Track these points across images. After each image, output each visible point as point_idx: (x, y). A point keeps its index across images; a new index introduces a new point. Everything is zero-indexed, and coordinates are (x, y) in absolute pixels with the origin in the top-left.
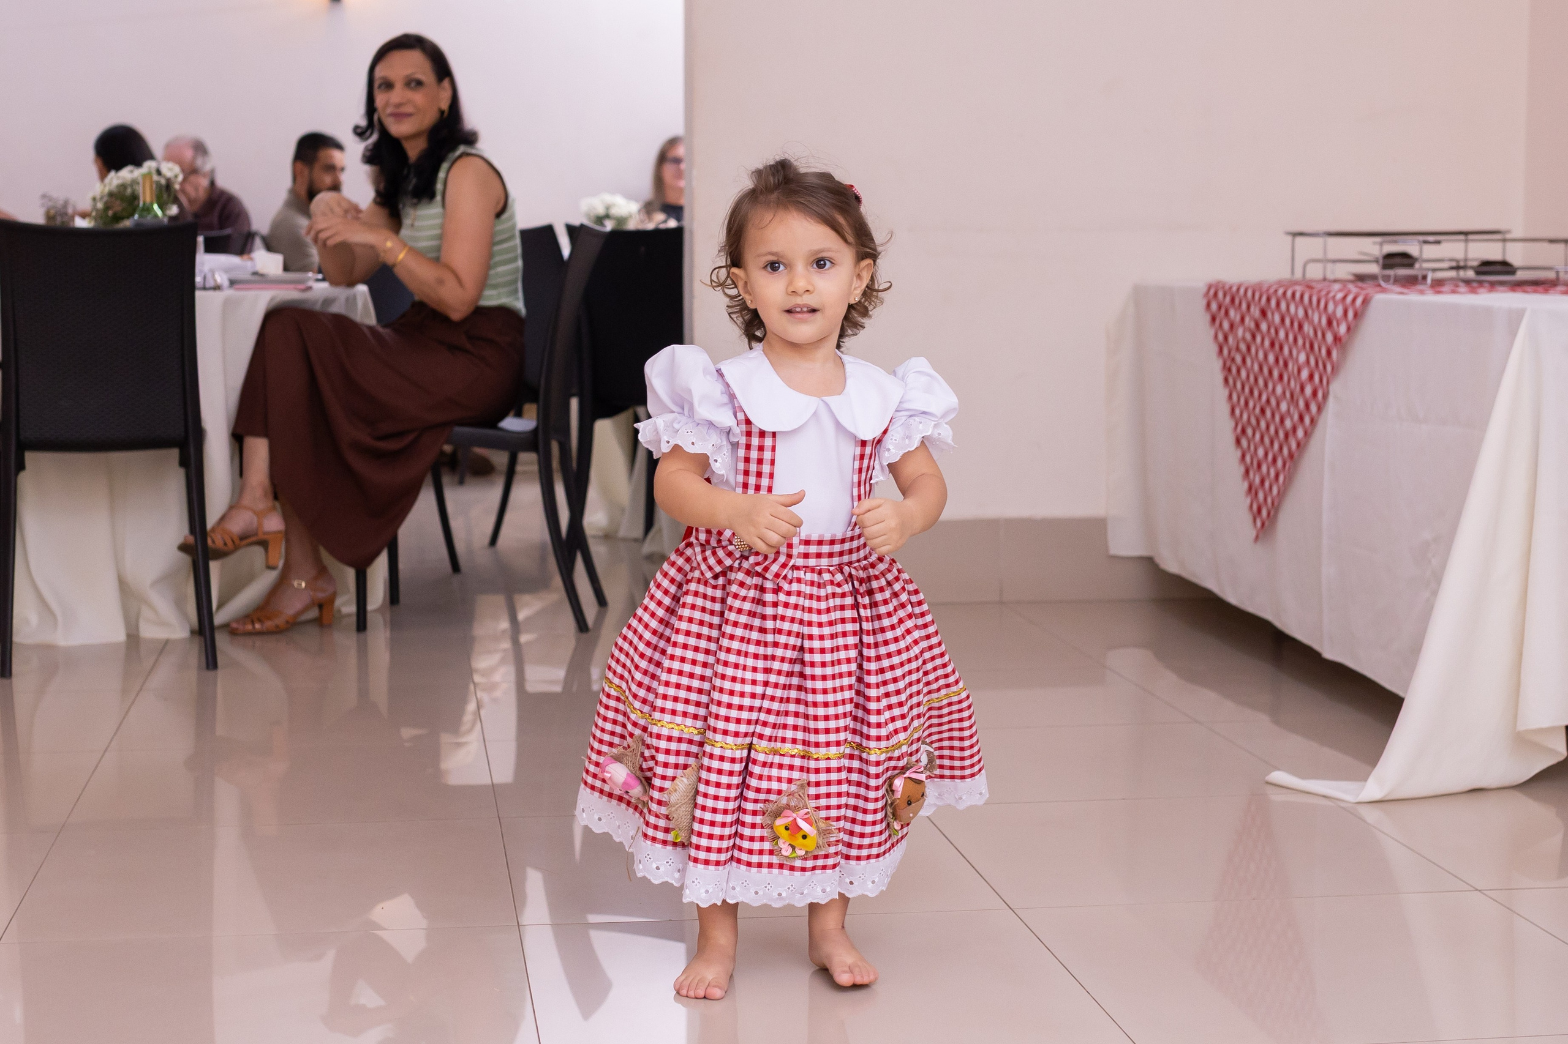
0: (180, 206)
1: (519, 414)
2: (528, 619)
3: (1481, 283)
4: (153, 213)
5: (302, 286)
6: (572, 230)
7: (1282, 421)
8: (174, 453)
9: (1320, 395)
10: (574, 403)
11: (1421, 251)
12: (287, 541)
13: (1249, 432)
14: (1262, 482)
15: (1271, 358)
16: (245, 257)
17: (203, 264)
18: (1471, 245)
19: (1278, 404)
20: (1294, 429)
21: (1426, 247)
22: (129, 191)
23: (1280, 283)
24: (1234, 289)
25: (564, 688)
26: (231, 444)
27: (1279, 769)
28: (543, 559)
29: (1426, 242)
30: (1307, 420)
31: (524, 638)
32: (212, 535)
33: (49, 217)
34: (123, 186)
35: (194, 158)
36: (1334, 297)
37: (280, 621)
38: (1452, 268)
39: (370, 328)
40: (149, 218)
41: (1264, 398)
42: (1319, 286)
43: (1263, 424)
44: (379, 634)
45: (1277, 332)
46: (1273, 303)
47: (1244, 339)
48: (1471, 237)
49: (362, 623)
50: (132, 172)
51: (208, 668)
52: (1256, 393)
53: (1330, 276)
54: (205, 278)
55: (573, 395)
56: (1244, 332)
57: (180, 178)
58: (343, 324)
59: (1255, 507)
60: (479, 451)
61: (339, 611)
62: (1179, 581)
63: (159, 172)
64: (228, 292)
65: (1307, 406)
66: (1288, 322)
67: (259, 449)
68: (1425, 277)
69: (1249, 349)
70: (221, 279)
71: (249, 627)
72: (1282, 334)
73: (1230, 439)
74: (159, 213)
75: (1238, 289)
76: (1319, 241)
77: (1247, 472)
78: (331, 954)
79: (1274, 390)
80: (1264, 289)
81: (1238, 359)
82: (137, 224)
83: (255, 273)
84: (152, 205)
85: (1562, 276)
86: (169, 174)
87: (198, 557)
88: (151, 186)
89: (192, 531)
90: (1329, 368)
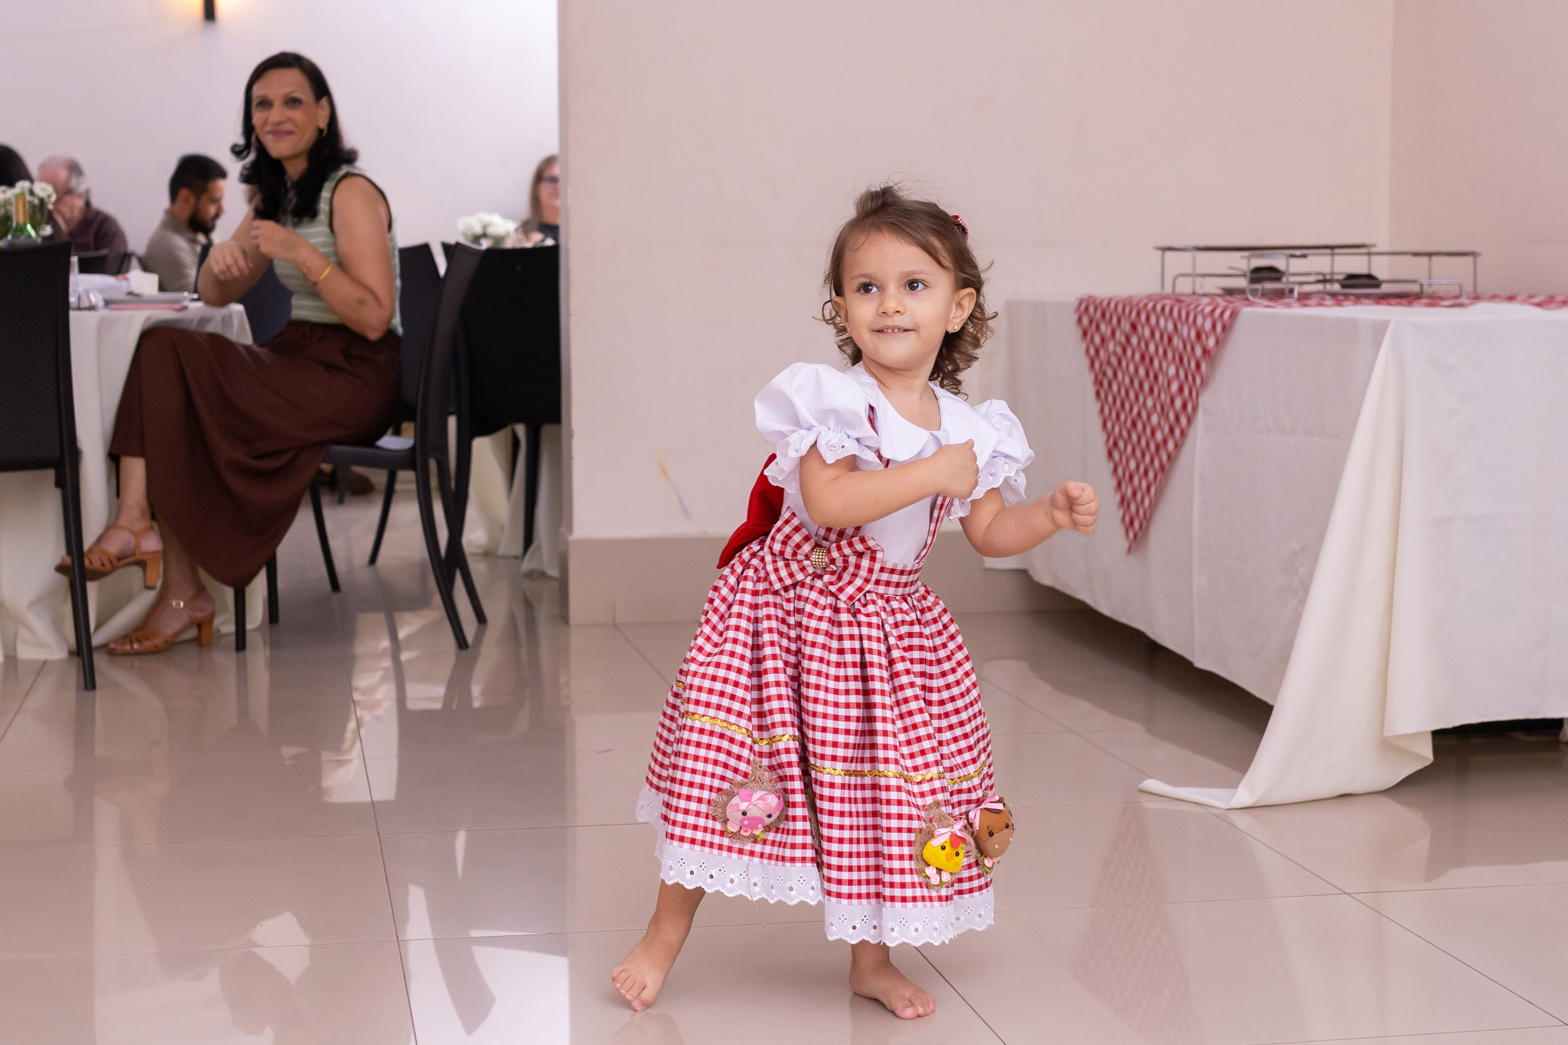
0: (55, 226)
1: (397, 433)
2: (409, 637)
3: (1346, 296)
4: (26, 233)
5: (177, 306)
6: (448, 249)
7: (1153, 433)
8: (50, 474)
9: (1190, 407)
10: (452, 422)
11: (1288, 264)
12: (166, 561)
13: (1121, 444)
14: (1134, 494)
15: (1142, 372)
16: (120, 277)
17: (77, 284)
18: (1337, 258)
19: (1149, 417)
20: (1165, 442)
21: (1293, 261)
22: (2, 211)
23: (1150, 298)
24: (1105, 303)
25: (444, 705)
26: (107, 462)
27: (1150, 777)
28: (424, 578)
29: (1292, 256)
30: (1177, 432)
31: (405, 656)
32: (90, 556)
35: (69, 179)
36: (1203, 310)
37: (158, 641)
38: (1318, 282)
39: (246, 347)
40: (22, 238)
41: (1135, 411)
42: (1187, 300)
43: (1134, 437)
44: (258, 653)
45: (1147, 345)
46: (1143, 317)
47: (1115, 353)
48: (1337, 251)
49: (241, 643)
51: (86, 688)
52: (1127, 406)
53: (1199, 291)
54: (79, 298)
55: (451, 414)
56: (1115, 346)
57: (54, 198)
58: (219, 343)
59: (1127, 519)
60: (358, 469)
61: (218, 631)
62: (1053, 593)
63: (32, 193)
64: (103, 312)
65: (1177, 418)
66: (1157, 335)
67: (136, 469)
68: (1291, 291)
69: (1120, 362)
70: (96, 299)
71: (128, 647)
72: (1152, 348)
73: (1102, 452)
74: (33, 233)
75: (1109, 304)
76: (1188, 255)
77: (1119, 484)
79: (1145, 403)
80: (1134, 303)
81: (1110, 372)
82: (11, 245)
83: (130, 293)
84: (25, 225)
85: (1426, 289)
86: (42, 194)
87: (75, 578)
88: (24, 206)
89: (69, 551)
90: (1198, 381)
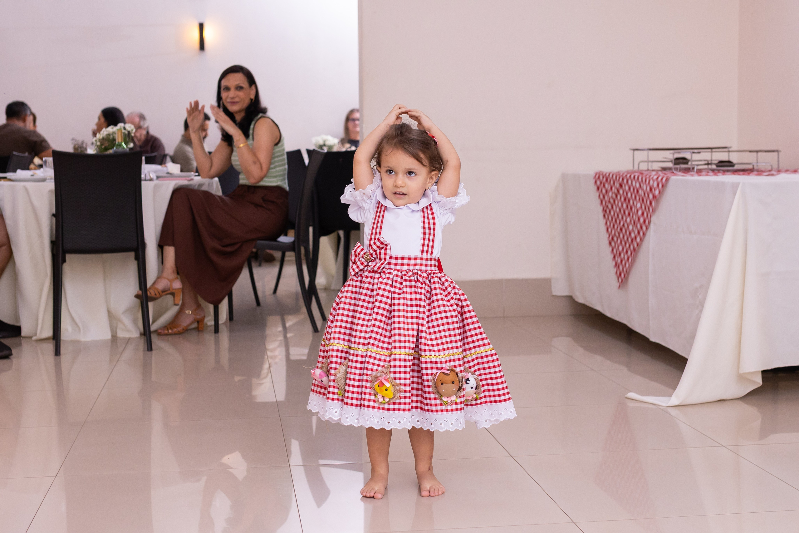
0: (134, 143)
1: (286, 235)
2: (291, 327)
3: (719, 171)
4: (122, 147)
5: (189, 179)
6: (309, 152)
7: (630, 234)
8: (132, 254)
9: (647, 222)
10: (311, 229)
11: (692, 156)
12: (183, 293)
13: (615, 239)
14: (621, 261)
15: (625, 206)
16: (163, 165)
17: (144, 169)
18: (714, 154)
19: (628, 226)
20: (636, 238)
21: (694, 155)
22: (111, 137)
23: (628, 172)
24: (607, 175)
25: (308, 357)
26: (157, 248)
27: (631, 392)
28: (297, 299)
29: (694, 153)
30: (641, 233)
31: (289, 335)
32: (150, 290)
33: (75, 149)
34: (109, 135)
35: (140, 122)
36: (653, 178)
37: (180, 329)
38: (705, 164)
39: (220, 197)
40: (120, 149)
41: (622, 224)
42: (645, 173)
43: (621, 236)
44: (224, 335)
45: (627, 194)
46: (625, 181)
47: (612, 197)
48: (714, 150)
49: (217, 330)
50: (112, 128)
51: (148, 350)
52: (618, 222)
53: (650, 168)
54: (145, 175)
55: (311, 226)
56: (612, 194)
57: (134, 131)
58: (207, 195)
59: (618, 273)
60: (269, 251)
61: (207, 324)
62: (583, 307)
63: (125, 128)
64: (156, 182)
65: (641, 227)
66: (632, 189)
67: (170, 252)
68: (693, 168)
69: (614, 201)
70: (153, 176)
71: (166, 332)
73: (607, 242)
74: (125, 146)
75: (609, 175)
76: (645, 153)
77: (614, 257)
78: (204, 479)
79: (626, 220)
80: (621, 175)
81: (610, 206)
82: (115, 152)
83: (168, 173)
84: (122, 143)
85: (755, 167)
86: (129, 129)
87: (143, 301)
88: (121, 134)
89: (141, 288)
90: (651, 210)
